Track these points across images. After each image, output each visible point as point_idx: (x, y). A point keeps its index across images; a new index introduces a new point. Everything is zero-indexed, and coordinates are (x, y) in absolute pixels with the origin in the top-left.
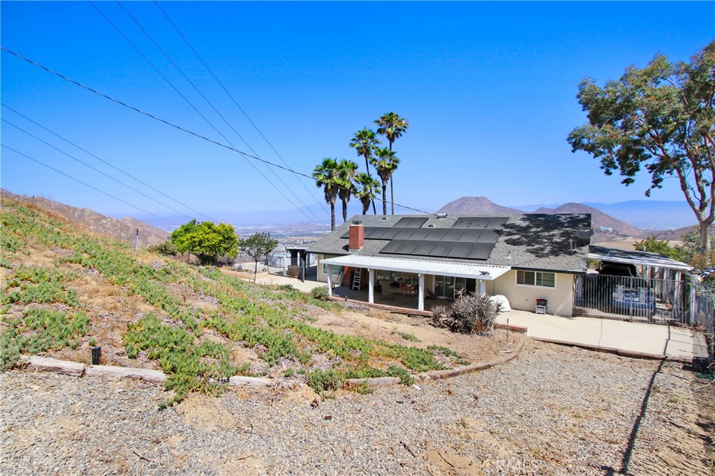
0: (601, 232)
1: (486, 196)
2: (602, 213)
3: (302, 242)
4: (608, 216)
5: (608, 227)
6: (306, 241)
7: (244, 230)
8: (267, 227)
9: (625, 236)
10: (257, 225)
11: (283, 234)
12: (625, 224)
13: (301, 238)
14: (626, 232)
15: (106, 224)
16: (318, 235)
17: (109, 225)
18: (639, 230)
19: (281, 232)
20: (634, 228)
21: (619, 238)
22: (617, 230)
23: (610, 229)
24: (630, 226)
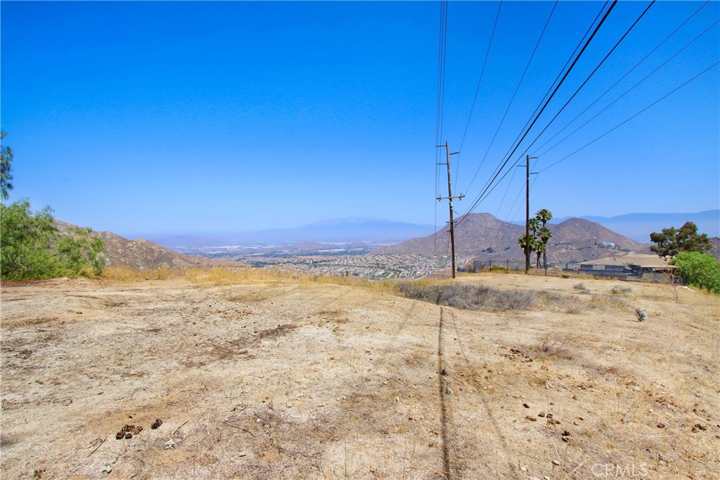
0: (604, 247)
1: (490, 213)
2: (604, 228)
3: (311, 262)
4: (610, 231)
5: (611, 242)
6: (315, 260)
7: (250, 249)
8: (271, 247)
9: (627, 251)
10: (261, 244)
11: (290, 253)
12: (626, 238)
13: (309, 257)
14: (627, 247)
15: (133, 247)
16: (325, 254)
17: (135, 248)
18: (640, 244)
19: (286, 251)
20: (635, 242)
21: (621, 253)
22: (619, 244)
23: (613, 244)
24: (631, 240)
